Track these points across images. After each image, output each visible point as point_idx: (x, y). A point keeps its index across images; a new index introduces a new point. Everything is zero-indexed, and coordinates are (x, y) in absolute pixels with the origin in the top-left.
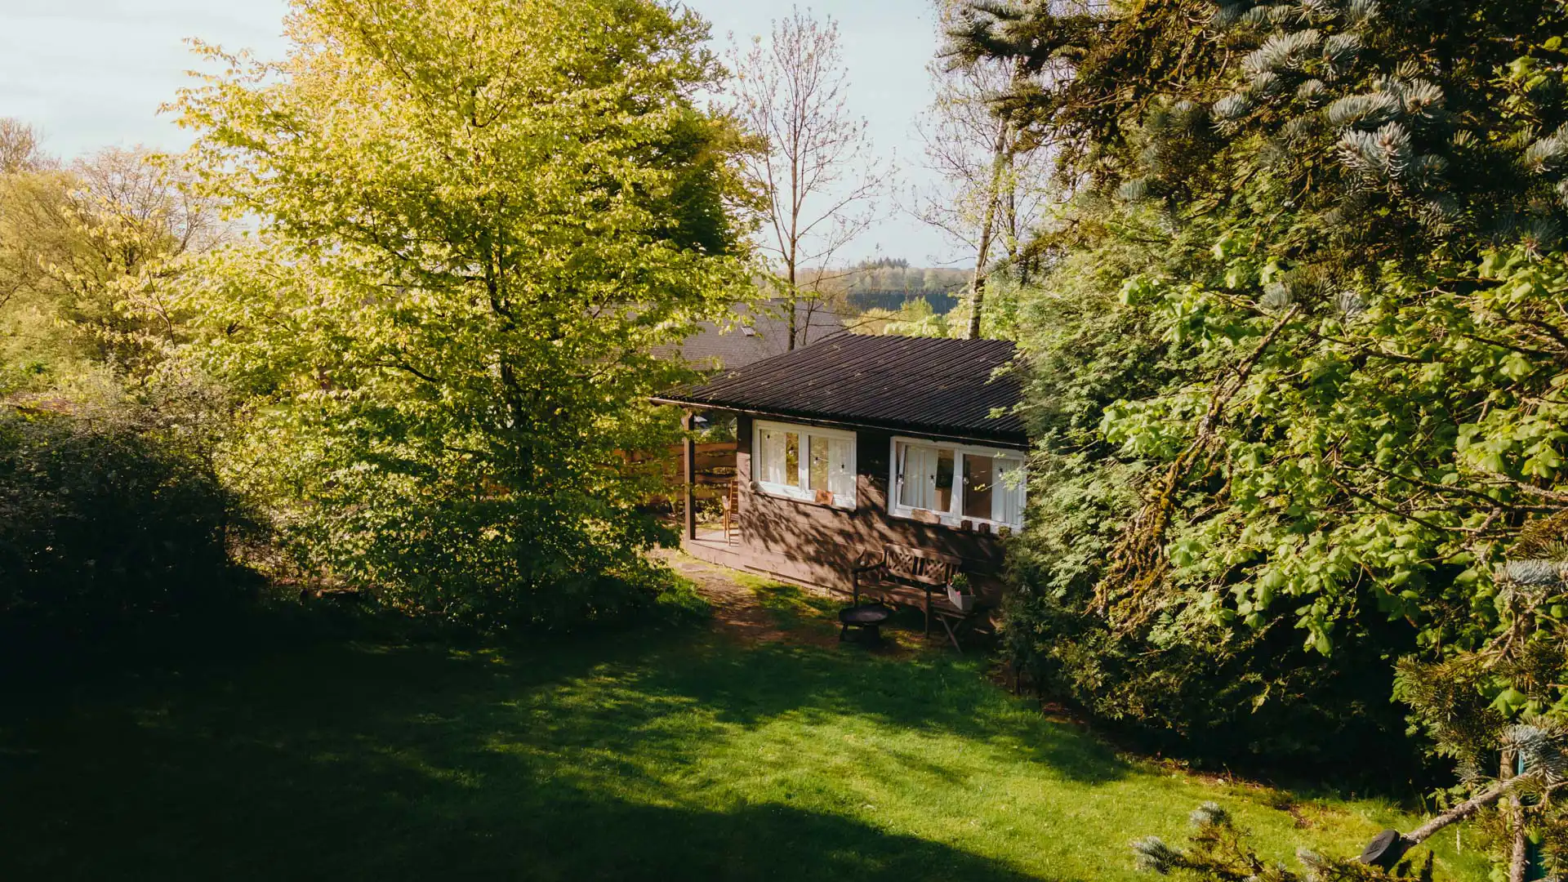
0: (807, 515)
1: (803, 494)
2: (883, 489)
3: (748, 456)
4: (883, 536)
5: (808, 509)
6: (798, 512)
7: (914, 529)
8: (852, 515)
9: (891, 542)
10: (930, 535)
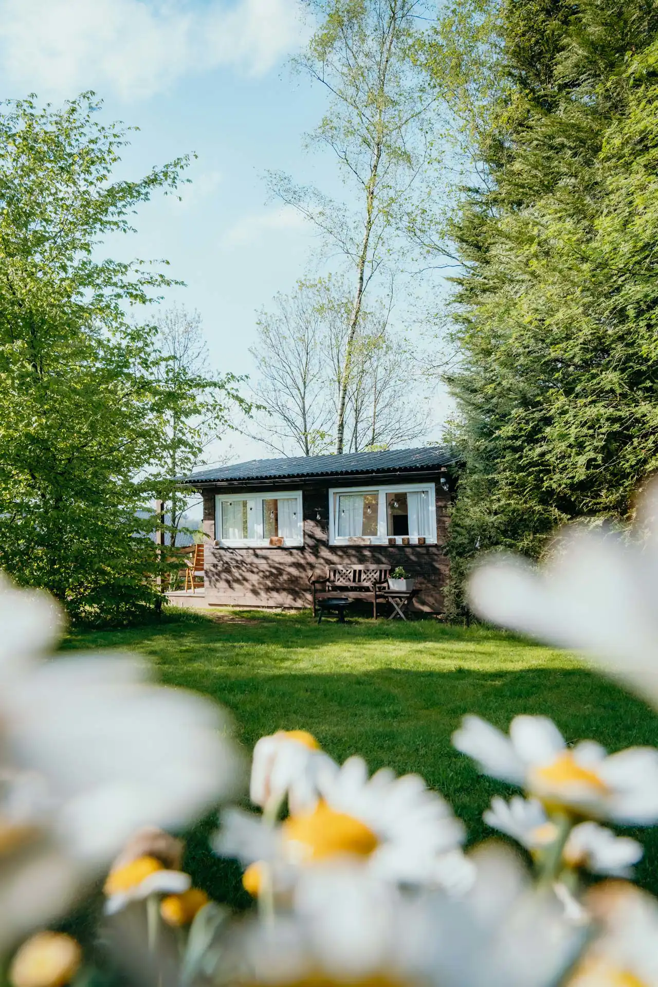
0: (266, 558)
1: (258, 542)
2: (324, 526)
3: (213, 522)
4: (329, 562)
5: (264, 553)
6: (257, 556)
7: (356, 551)
8: (301, 549)
9: (333, 564)
10: (367, 553)
